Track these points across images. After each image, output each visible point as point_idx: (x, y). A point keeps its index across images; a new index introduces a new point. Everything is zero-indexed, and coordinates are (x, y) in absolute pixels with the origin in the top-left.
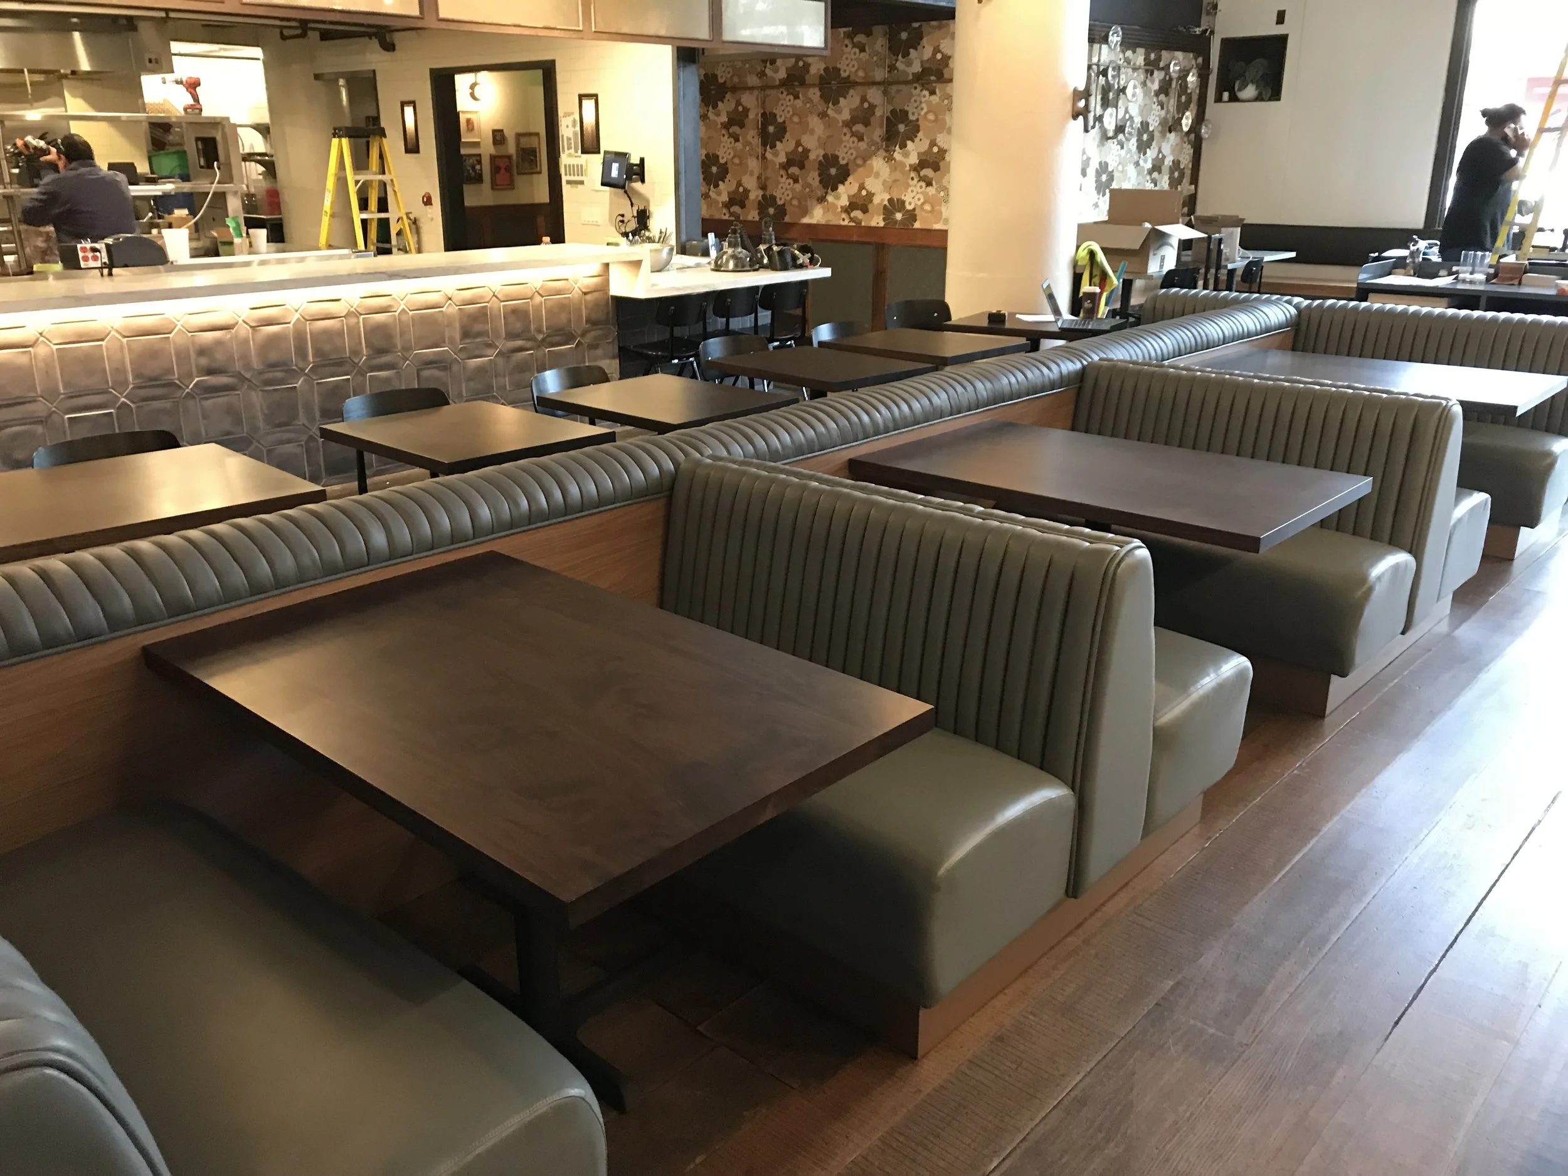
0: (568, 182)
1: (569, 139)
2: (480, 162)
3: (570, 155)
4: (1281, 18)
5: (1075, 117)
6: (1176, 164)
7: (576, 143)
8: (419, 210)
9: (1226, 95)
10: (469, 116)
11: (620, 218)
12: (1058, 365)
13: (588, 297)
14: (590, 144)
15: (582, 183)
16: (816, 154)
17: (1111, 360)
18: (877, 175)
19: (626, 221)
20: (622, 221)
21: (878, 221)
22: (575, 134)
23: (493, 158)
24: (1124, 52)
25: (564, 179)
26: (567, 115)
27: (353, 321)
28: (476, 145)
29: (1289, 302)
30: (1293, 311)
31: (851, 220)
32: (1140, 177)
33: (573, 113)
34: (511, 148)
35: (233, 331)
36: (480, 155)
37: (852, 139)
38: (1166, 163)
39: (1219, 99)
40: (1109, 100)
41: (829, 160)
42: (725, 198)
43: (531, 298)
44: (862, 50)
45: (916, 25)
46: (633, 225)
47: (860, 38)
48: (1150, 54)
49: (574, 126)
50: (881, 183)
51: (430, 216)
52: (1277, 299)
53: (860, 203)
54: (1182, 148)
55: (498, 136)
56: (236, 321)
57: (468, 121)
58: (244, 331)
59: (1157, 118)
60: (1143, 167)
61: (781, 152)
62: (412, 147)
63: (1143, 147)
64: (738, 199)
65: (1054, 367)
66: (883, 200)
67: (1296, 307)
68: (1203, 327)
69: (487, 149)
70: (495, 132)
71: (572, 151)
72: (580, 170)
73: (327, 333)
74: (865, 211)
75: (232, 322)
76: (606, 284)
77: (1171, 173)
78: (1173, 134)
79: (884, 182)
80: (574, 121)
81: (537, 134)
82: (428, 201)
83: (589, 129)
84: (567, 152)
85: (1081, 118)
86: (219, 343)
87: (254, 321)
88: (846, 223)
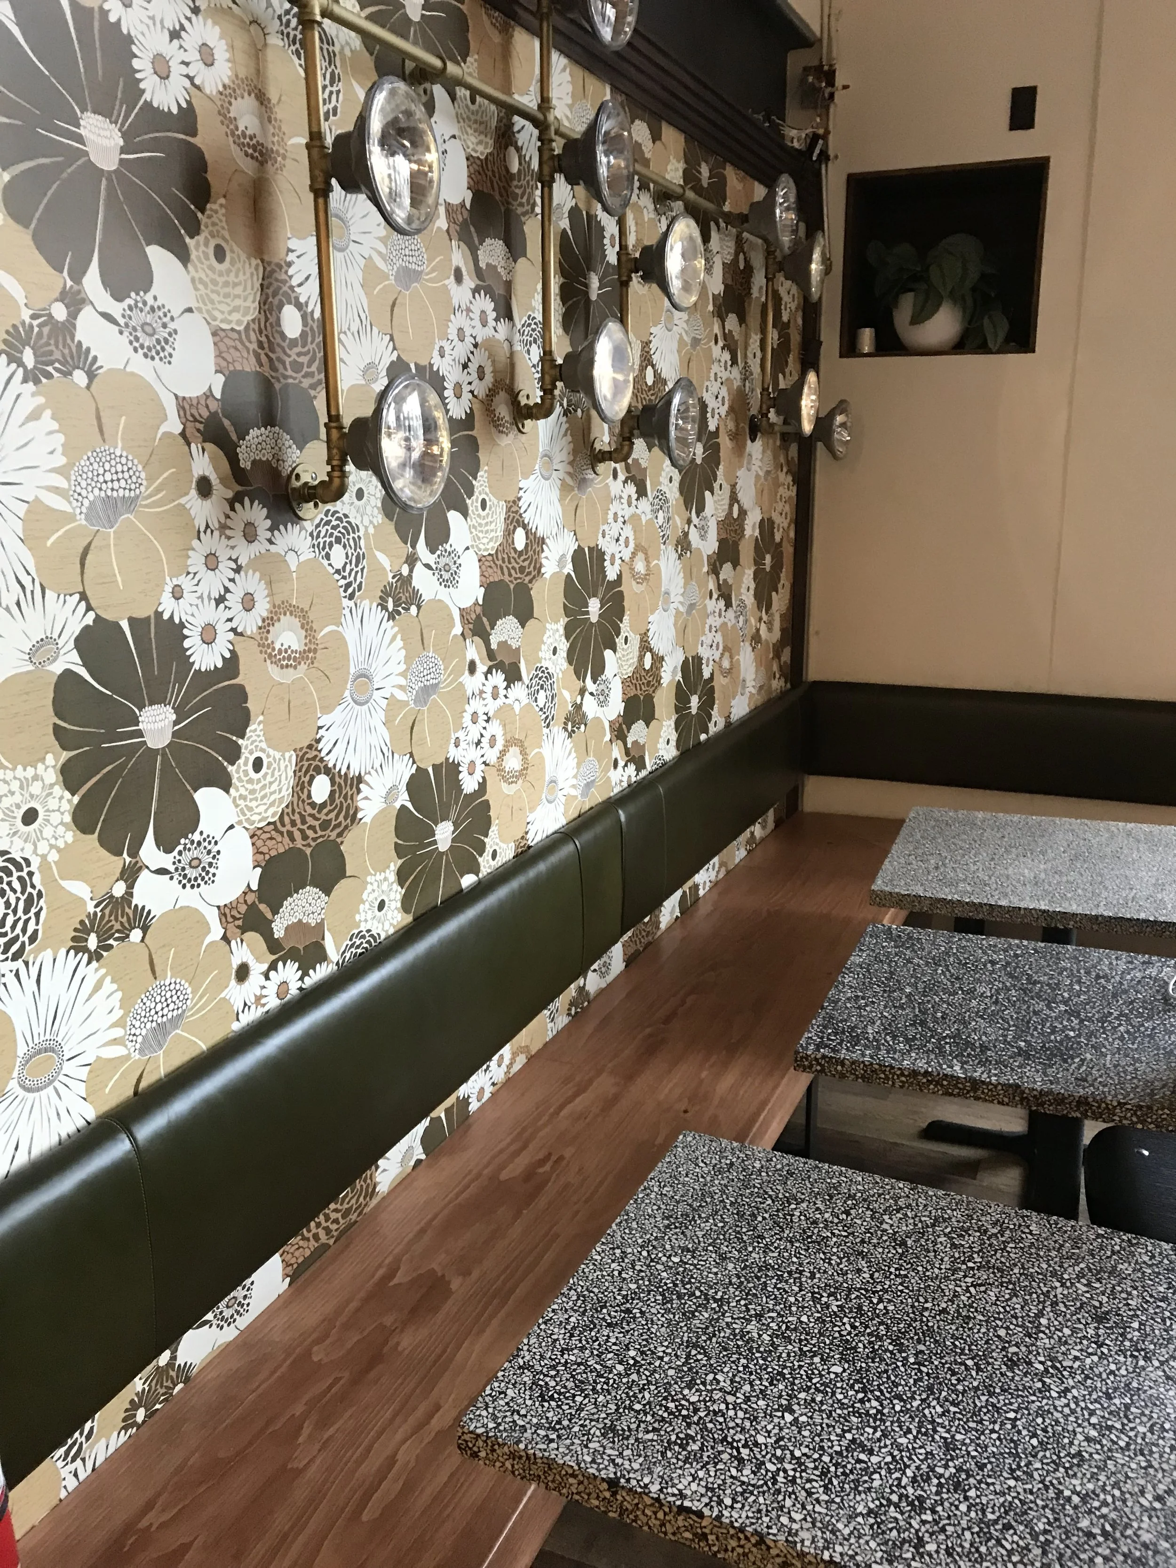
9: (867, 338)
39: (850, 349)
40: (588, 300)
54: (777, 484)
59: (724, 392)
77: (758, 561)
78: (758, 444)
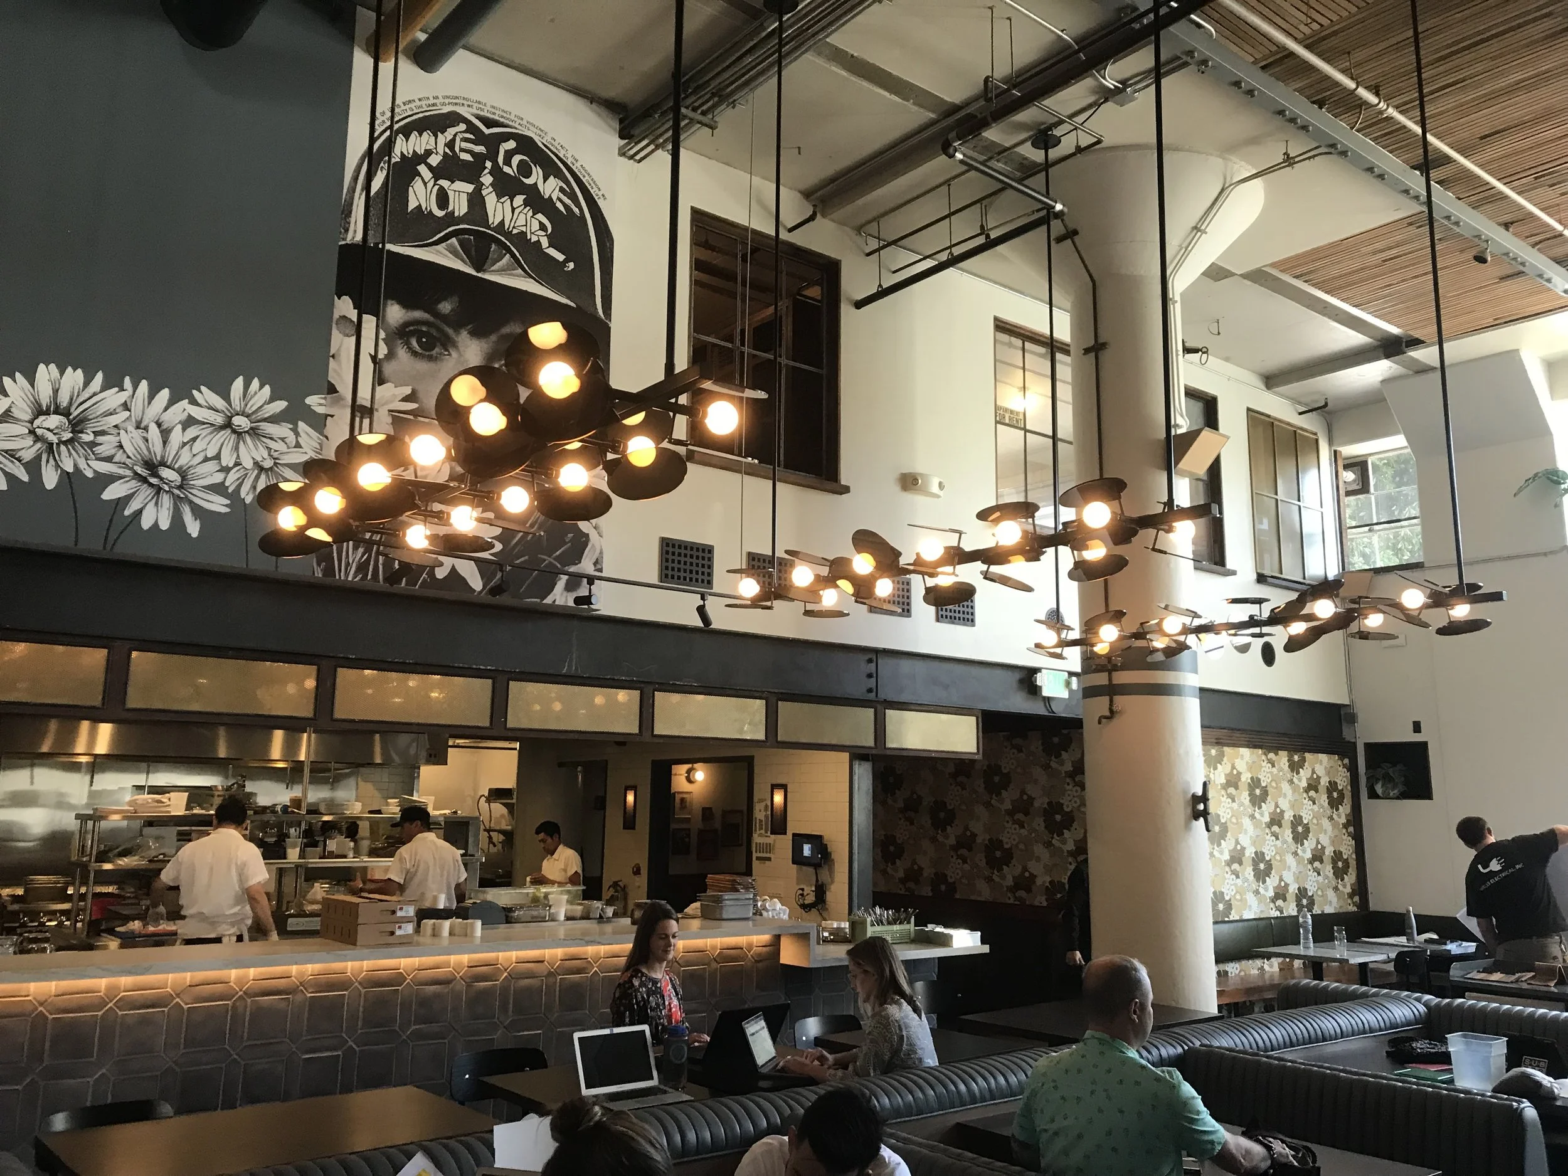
0: (758, 858)
1: (761, 821)
2: (689, 836)
3: (760, 835)
4: (1417, 727)
5: (1196, 818)
6: (1337, 855)
7: (766, 824)
8: (627, 878)
10: (681, 796)
11: (801, 892)
12: (1159, 1050)
13: (760, 965)
14: (778, 825)
15: (769, 859)
16: (982, 838)
17: (1211, 1046)
18: (1038, 859)
19: (805, 894)
20: (802, 895)
21: (1041, 900)
22: (766, 816)
23: (701, 832)
24: (1266, 755)
25: (754, 855)
26: (761, 801)
27: (551, 980)
28: (688, 820)
29: (1418, 1000)
30: (1422, 1009)
31: (1016, 898)
32: (1301, 866)
33: (765, 800)
34: (717, 824)
35: (451, 986)
36: (689, 829)
37: (1014, 826)
38: (1327, 853)
39: (1372, 796)
41: (995, 844)
42: (901, 874)
43: (708, 964)
44: (1020, 751)
45: (1065, 732)
46: (810, 899)
47: (1018, 741)
48: (1293, 756)
49: (766, 810)
50: (1042, 866)
51: (637, 884)
52: (1406, 996)
53: (1025, 883)
54: (1342, 839)
55: (707, 812)
56: (453, 977)
57: (683, 800)
58: (461, 986)
59: (1310, 812)
60: (1303, 857)
61: (951, 836)
62: (629, 823)
63: (1299, 838)
64: (913, 875)
65: (1155, 1052)
66: (1044, 882)
67: (1426, 1005)
68: (1319, 1022)
69: (697, 824)
70: (704, 809)
71: (763, 832)
72: (769, 848)
73: (529, 990)
74: (1029, 890)
75: (450, 977)
76: (777, 953)
77: (1334, 862)
79: (1045, 866)
80: (766, 806)
81: (741, 812)
82: (637, 872)
83: (779, 813)
84: (758, 832)
85: (1202, 819)
86: (437, 996)
87: (470, 977)
88: (1012, 901)
